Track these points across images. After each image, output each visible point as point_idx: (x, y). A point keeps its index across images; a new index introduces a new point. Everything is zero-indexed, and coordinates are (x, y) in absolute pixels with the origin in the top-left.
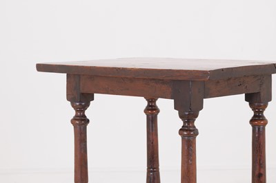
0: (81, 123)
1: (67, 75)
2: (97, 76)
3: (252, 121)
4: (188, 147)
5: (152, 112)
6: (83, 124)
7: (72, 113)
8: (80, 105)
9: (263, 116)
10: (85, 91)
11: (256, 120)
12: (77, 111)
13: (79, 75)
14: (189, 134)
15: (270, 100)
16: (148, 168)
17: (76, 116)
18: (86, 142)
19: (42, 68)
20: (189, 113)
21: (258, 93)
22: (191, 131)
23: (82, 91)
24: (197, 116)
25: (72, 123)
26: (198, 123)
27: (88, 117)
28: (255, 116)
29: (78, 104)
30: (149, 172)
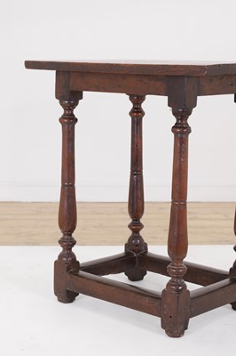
0: (69, 121)
1: (57, 72)
2: (88, 73)
4: (181, 145)
5: (137, 114)
6: (70, 123)
7: (61, 111)
8: (69, 102)
10: (75, 88)
12: (65, 109)
13: (69, 72)
14: (181, 132)
16: (132, 171)
17: (65, 114)
18: (73, 141)
19: (31, 65)
20: (182, 110)
22: (184, 128)
23: (71, 89)
24: (190, 114)
25: (60, 122)
26: (191, 121)
27: (76, 116)
29: (66, 102)
30: (132, 175)
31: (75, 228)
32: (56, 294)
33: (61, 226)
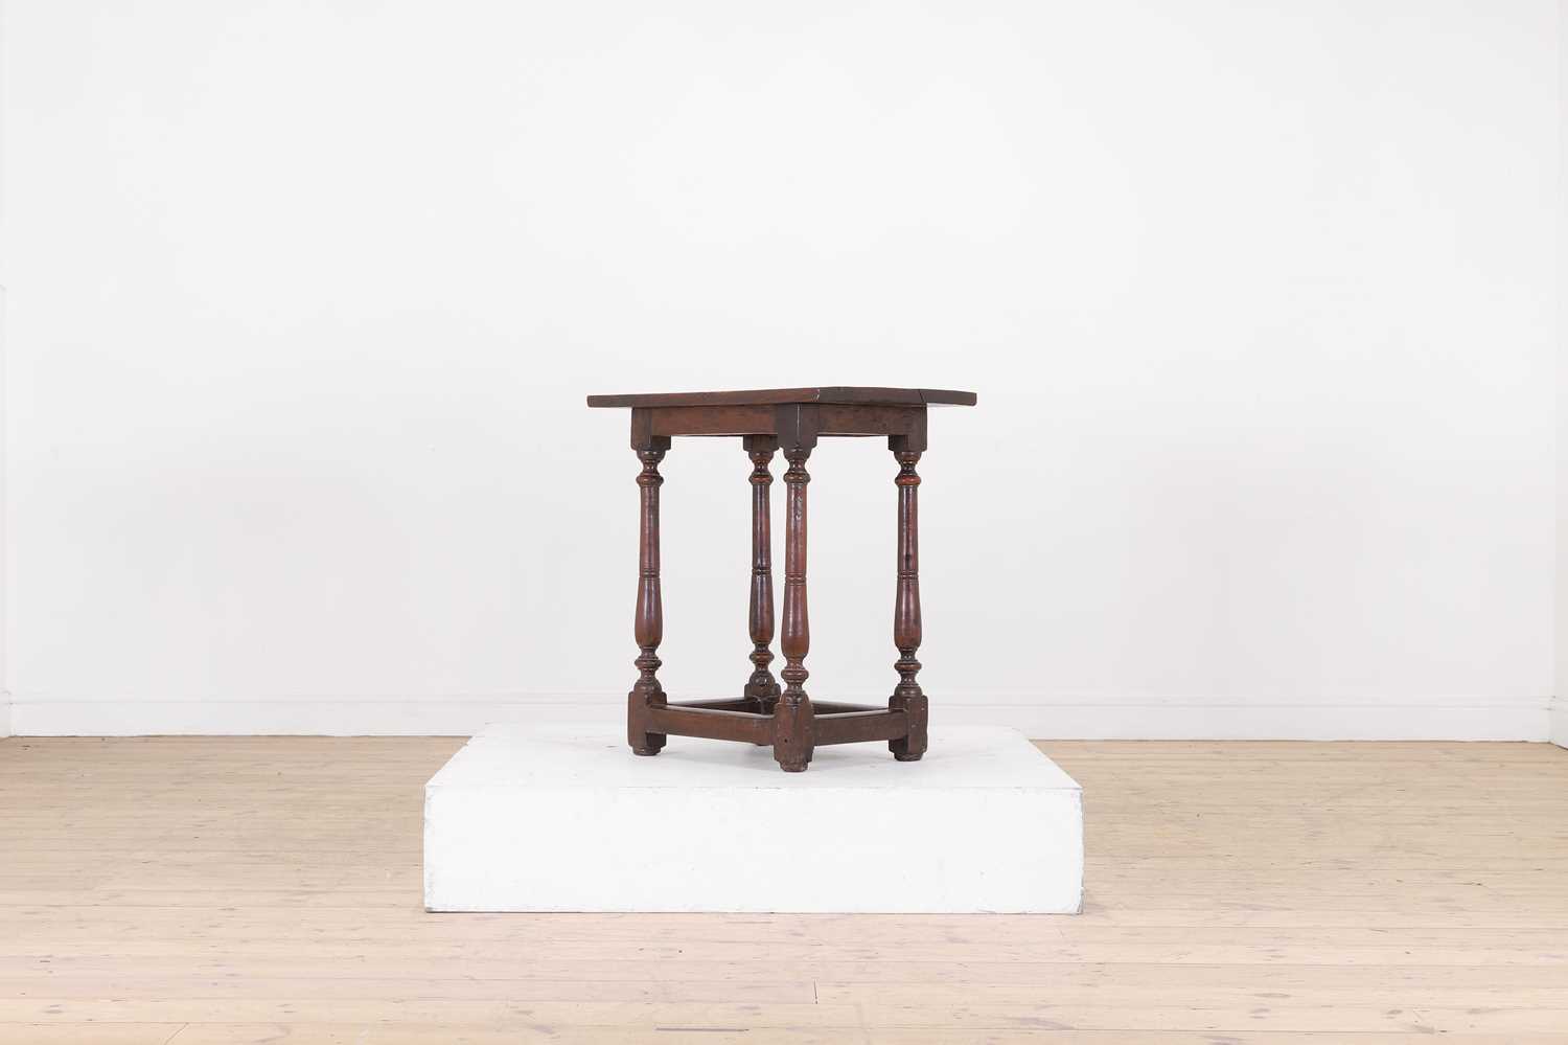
0: (651, 481)
1: (633, 409)
2: (675, 408)
3: (897, 480)
5: (761, 479)
6: (653, 483)
7: (638, 467)
8: (650, 454)
9: (913, 471)
10: (658, 431)
11: (904, 477)
12: (645, 464)
13: (649, 409)
14: (797, 481)
15: (925, 449)
17: (644, 471)
19: (595, 401)
20: (797, 451)
21: (904, 437)
22: (799, 475)
23: (654, 434)
24: (808, 456)
25: (638, 482)
26: (810, 466)
27: (661, 475)
28: (902, 471)
29: (647, 453)
31: (659, 643)
32: (630, 743)
33: (638, 640)
